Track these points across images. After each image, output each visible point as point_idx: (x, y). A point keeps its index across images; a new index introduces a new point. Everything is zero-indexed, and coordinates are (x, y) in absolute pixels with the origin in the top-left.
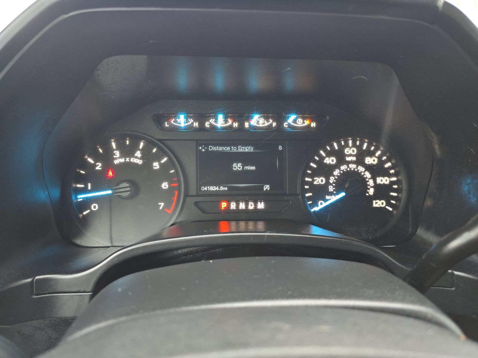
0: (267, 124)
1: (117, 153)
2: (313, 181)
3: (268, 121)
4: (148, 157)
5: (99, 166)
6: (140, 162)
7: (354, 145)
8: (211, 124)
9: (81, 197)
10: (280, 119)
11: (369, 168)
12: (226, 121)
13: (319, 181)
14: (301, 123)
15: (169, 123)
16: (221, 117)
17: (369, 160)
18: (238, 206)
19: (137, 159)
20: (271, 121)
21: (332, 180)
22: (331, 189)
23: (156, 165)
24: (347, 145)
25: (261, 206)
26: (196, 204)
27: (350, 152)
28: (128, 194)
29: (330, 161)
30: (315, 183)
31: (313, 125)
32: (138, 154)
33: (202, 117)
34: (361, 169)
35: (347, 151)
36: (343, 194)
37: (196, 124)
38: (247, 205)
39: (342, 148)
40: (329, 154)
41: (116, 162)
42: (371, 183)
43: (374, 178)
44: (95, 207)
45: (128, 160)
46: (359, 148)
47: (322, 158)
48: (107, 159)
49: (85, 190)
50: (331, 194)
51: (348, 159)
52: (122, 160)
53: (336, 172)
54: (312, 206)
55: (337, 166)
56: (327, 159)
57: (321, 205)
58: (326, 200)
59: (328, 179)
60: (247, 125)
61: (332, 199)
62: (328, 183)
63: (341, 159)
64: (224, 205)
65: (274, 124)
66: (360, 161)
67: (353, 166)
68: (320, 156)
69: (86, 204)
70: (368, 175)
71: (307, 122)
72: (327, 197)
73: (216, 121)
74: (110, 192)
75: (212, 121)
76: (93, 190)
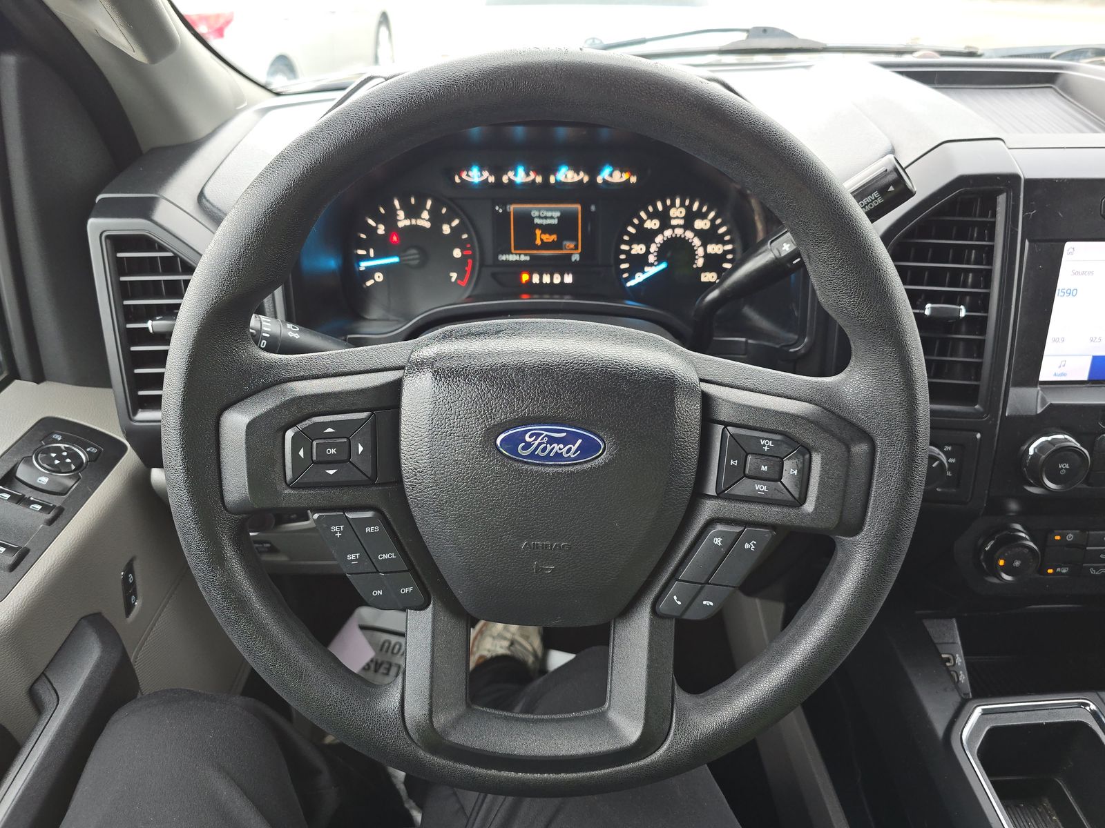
0: (577, 178)
1: (401, 214)
2: (631, 249)
3: (578, 174)
4: (436, 219)
5: (381, 230)
6: (427, 225)
7: (682, 205)
8: (509, 179)
9: (364, 265)
10: (593, 172)
11: (699, 233)
12: (528, 175)
13: (638, 249)
14: (618, 177)
15: (460, 177)
16: (521, 171)
17: (700, 224)
18: (541, 279)
19: (424, 221)
20: (582, 174)
21: (653, 248)
22: (652, 259)
23: (446, 229)
24: (673, 205)
25: (568, 279)
26: (494, 275)
27: (677, 213)
28: (416, 262)
29: (652, 224)
30: (633, 252)
31: (633, 179)
32: (425, 215)
33: (498, 171)
34: (689, 235)
35: (673, 213)
36: (663, 266)
37: (492, 179)
38: (552, 278)
39: (667, 209)
40: (651, 216)
41: (401, 224)
42: (700, 252)
43: (704, 245)
44: (379, 277)
45: (414, 222)
46: (689, 209)
47: (642, 221)
48: (390, 220)
49: (367, 257)
50: (652, 265)
51: (674, 222)
52: (407, 222)
53: (659, 239)
54: (628, 279)
55: (660, 231)
56: (649, 221)
57: (639, 278)
58: (643, 272)
59: (648, 248)
60: (552, 180)
61: (650, 271)
62: (648, 252)
63: (665, 223)
64: (525, 277)
65: (586, 179)
66: (688, 225)
67: (679, 232)
68: (640, 219)
69: (370, 272)
70: (697, 242)
71: (625, 176)
72: (646, 269)
73: (515, 175)
74: (395, 260)
75: (511, 174)
76: (377, 257)
